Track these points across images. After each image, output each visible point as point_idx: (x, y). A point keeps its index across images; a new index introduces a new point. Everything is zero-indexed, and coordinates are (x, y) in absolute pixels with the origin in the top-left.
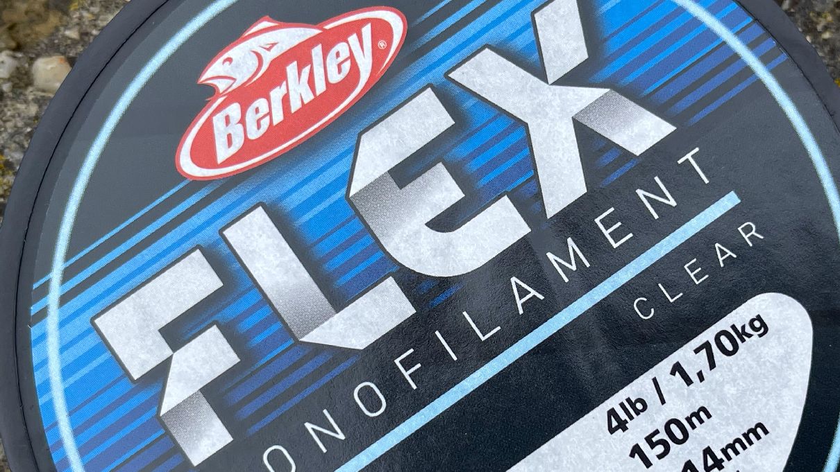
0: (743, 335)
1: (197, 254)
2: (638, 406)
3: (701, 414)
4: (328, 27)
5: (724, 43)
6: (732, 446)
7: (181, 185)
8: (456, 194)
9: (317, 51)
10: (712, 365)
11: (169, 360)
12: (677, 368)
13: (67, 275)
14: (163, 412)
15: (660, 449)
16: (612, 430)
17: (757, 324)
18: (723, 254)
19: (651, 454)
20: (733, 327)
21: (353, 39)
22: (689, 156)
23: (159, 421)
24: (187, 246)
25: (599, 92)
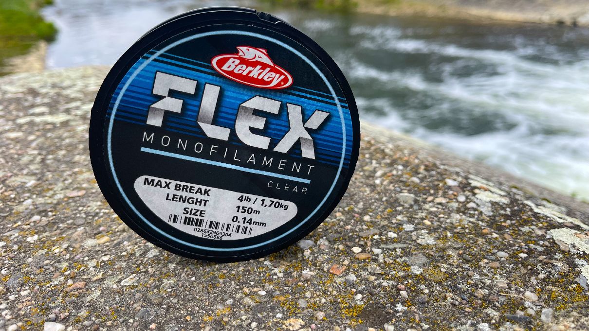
0: (281, 206)
1: (195, 82)
2: (248, 200)
3: (257, 212)
4: (276, 67)
5: (341, 153)
6: (256, 223)
7: (208, 64)
8: (262, 127)
9: (268, 69)
10: (270, 206)
11: (165, 97)
12: (263, 201)
13: (161, 56)
14: (152, 106)
15: (243, 211)
16: (238, 199)
17: (286, 207)
18: (296, 189)
19: (241, 210)
20: (282, 203)
21: (278, 75)
22: (311, 166)
23: (149, 107)
24: (195, 78)
25: (310, 138)
